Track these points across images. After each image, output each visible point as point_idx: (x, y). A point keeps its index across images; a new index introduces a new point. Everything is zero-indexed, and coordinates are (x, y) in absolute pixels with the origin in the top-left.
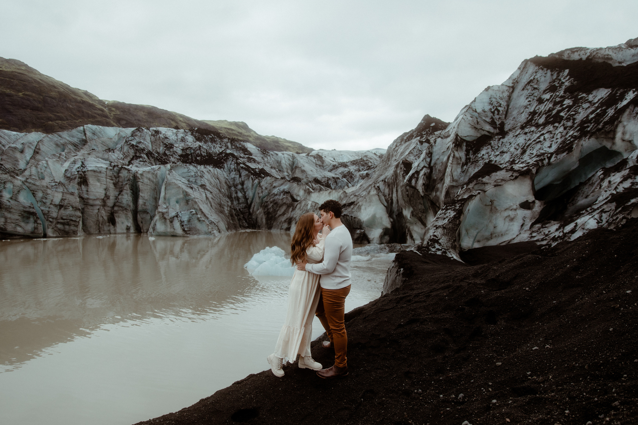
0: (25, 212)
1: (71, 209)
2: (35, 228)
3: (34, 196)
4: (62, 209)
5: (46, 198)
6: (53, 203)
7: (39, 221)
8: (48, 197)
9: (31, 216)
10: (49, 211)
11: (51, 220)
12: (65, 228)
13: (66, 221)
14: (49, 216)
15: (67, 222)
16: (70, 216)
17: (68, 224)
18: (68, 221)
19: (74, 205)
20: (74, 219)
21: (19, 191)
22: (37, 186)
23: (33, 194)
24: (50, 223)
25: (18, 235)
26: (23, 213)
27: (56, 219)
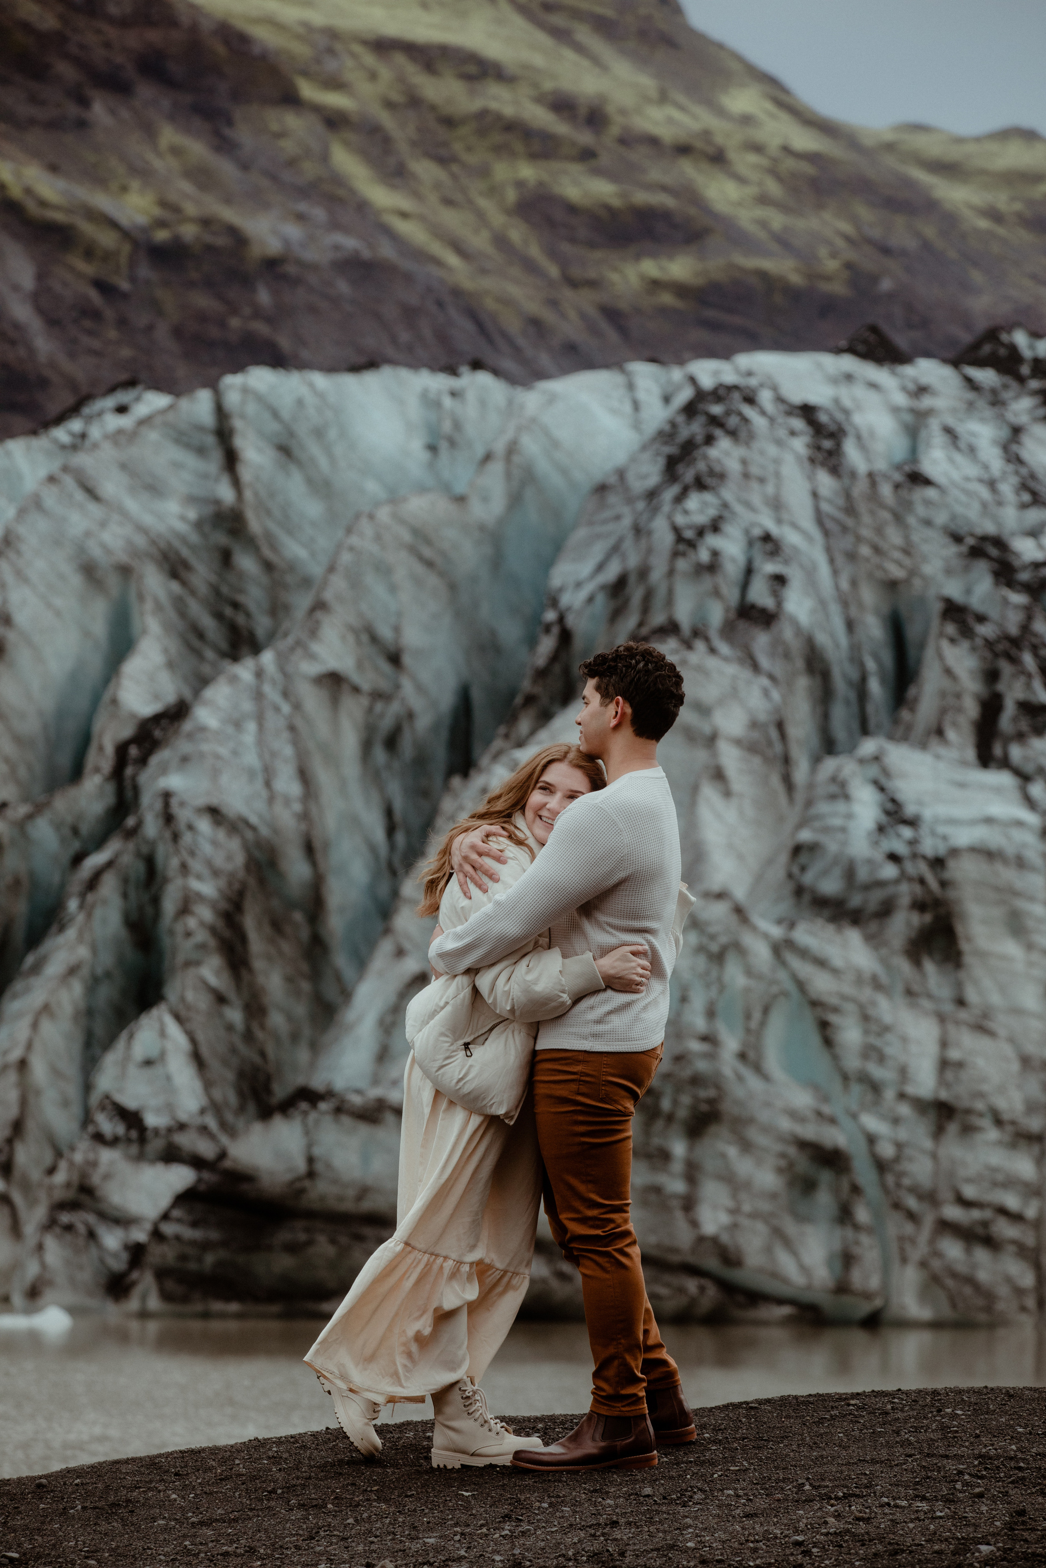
0: (803, 1145)
1: (993, 1134)
2: (847, 1259)
3: (828, 1042)
4: (952, 1128)
5: (881, 1058)
6: (910, 1090)
7: (862, 1215)
8: (889, 1051)
9: (825, 1177)
10: (899, 1146)
11: (912, 1203)
12: (974, 1266)
13: (976, 1214)
14: (906, 1182)
15: (985, 1224)
16: (995, 1184)
17: (991, 1243)
18: (988, 1214)
19: (1001, 1103)
20: (1012, 1201)
21: (766, 1010)
22: (835, 972)
23: (824, 1026)
24: (909, 1228)
25: (780, 1301)
26: (792, 1151)
27: (931, 1198)
